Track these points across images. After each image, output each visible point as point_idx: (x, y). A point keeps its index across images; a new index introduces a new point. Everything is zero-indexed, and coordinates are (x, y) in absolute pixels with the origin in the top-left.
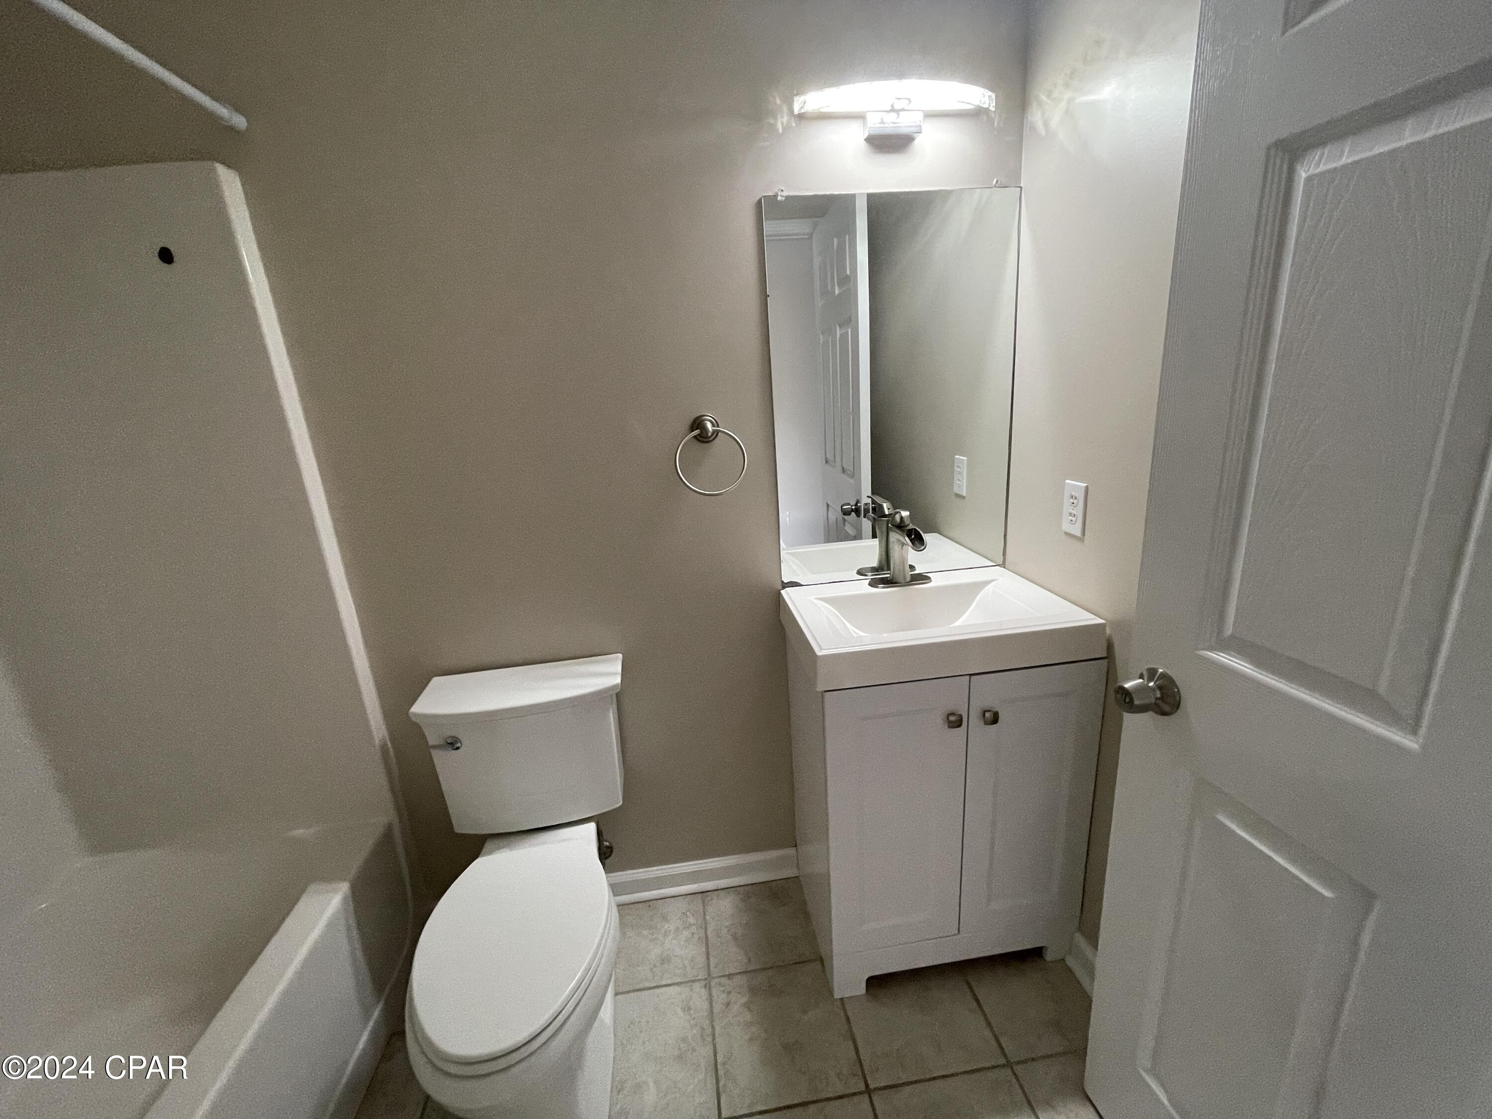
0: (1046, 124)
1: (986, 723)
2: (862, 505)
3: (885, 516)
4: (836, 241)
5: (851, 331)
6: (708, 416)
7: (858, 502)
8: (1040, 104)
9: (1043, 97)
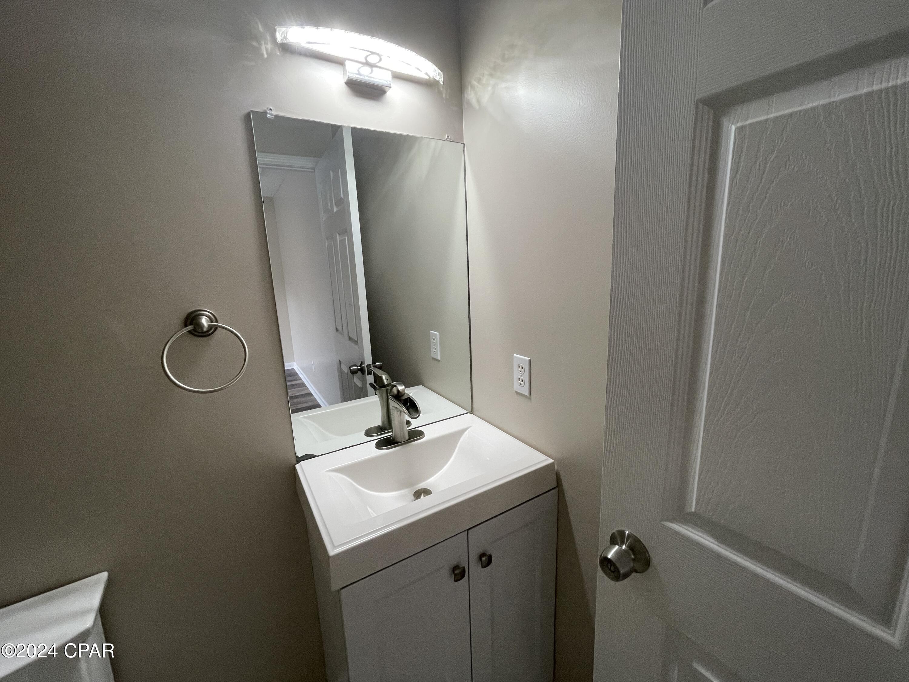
0: (478, 101)
1: (483, 567)
2: (365, 365)
3: (384, 386)
4: (332, 173)
5: (348, 239)
6: (204, 311)
7: (362, 363)
8: (473, 87)
9: (474, 83)
